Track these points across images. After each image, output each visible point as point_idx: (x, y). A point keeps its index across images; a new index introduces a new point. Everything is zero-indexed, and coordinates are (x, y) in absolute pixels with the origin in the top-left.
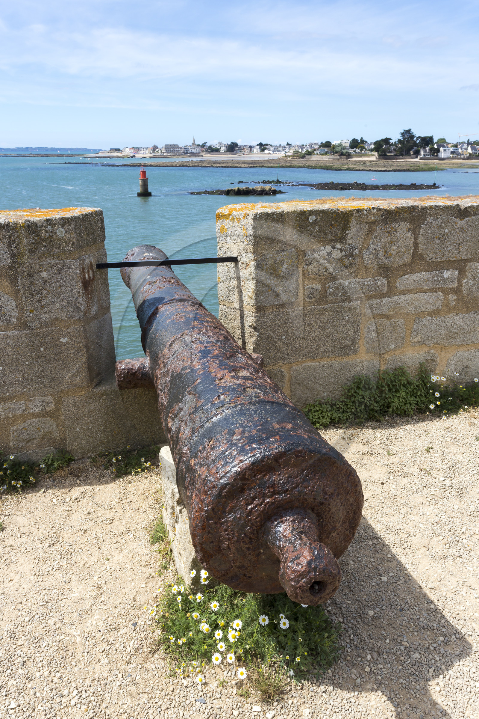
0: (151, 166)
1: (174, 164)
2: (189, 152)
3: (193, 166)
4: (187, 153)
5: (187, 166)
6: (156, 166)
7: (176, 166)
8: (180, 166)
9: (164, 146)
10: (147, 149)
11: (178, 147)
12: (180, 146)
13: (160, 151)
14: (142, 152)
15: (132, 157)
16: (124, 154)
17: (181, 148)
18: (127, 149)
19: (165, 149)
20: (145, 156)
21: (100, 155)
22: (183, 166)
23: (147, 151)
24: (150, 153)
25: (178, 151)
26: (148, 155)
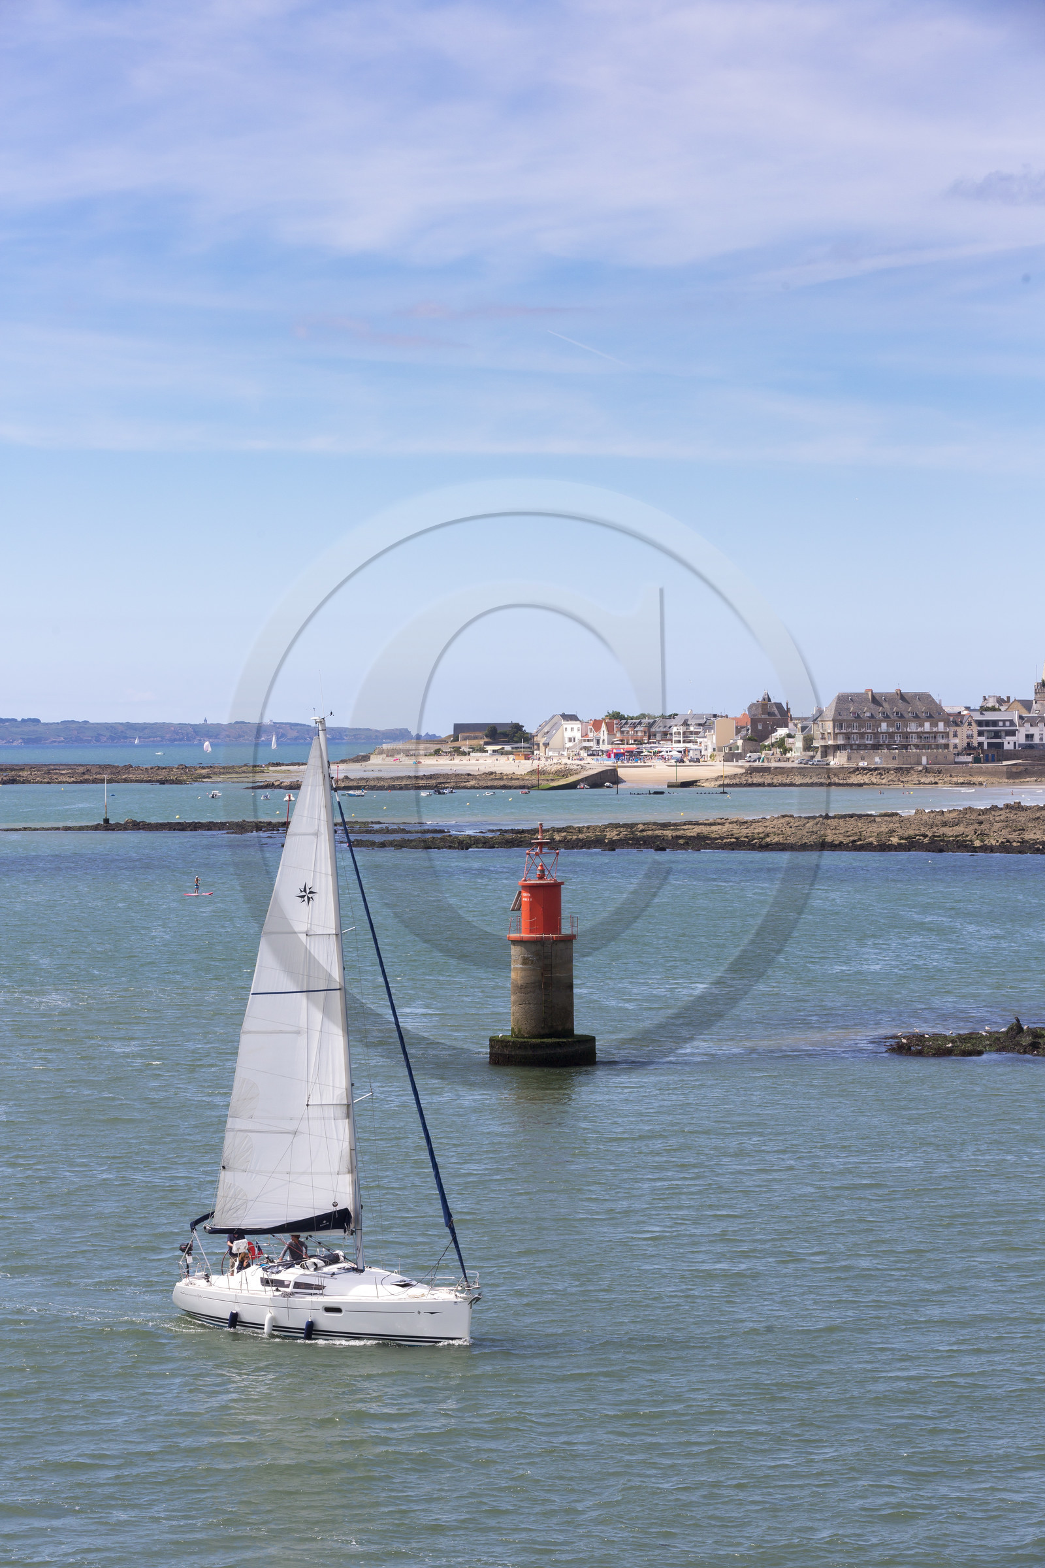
0: (700, 842)
1: (871, 833)
2: (1008, 743)
3: (1006, 848)
4: (996, 752)
5: (962, 845)
6: (738, 845)
7: (884, 847)
8: (910, 845)
9: (828, 703)
10: (706, 725)
11: (933, 712)
12: (951, 706)
13: (798, 743)
14: (673, 748)
15: (597, 781)
16: (548, 760)
17: (956, 720)
18: (572, 730)
19: (838, 723)
20: (687, 772)
21: (380, 766)
22: (937, 845)
23: (708, 742)
24: (731, 756)
25: (927, 741)
26: (714, 769)
